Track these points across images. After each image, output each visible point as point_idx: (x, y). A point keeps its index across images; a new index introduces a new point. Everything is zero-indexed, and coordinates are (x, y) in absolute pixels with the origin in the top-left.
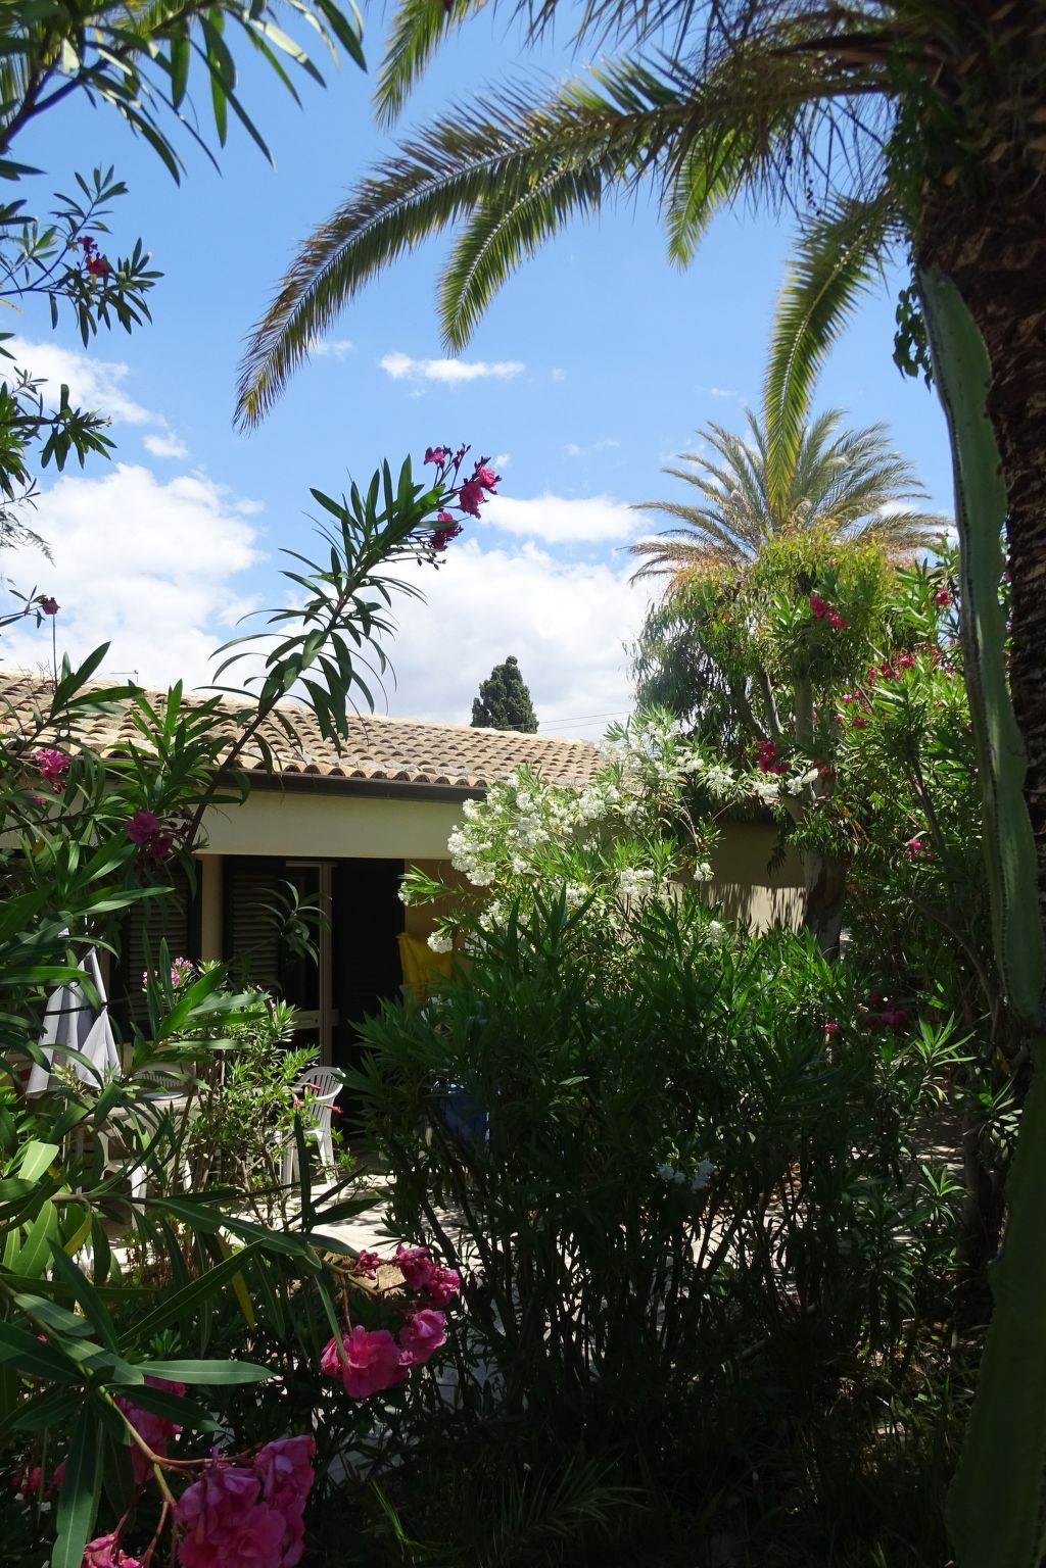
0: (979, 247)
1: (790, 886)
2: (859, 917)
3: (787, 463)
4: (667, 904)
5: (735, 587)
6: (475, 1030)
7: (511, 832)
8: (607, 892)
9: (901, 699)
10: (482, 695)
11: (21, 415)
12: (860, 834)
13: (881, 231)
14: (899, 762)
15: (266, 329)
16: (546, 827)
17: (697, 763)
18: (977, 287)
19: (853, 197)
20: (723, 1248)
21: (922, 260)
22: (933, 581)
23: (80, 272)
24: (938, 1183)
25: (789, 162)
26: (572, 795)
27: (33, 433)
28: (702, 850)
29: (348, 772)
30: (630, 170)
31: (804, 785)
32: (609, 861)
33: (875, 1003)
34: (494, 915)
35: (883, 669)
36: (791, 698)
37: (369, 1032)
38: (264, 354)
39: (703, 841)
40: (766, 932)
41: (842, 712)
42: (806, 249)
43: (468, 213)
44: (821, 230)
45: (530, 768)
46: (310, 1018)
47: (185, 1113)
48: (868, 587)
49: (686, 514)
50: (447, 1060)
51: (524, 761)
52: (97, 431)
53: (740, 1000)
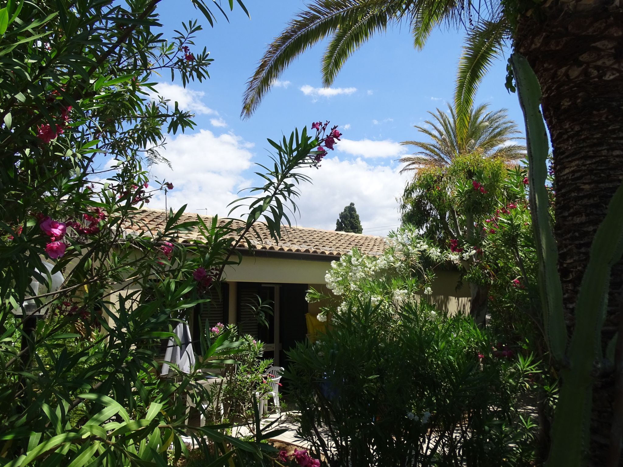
0: (541, 41)
1: (465, 297)
2: (494, 309)
3: (465, 126)
4: (414, 304)
5: (441, 175)
6: (333, 355)
7: (350, 274)
8: (389, 298)
9: (510, 222)
10: (340, 218)
11: (160, 113)
12: (494, 276)
13: (501, 34)
14: (509, 248)
15: (254, 79)
16: (364, 272)
17: (425, 247)
18: (540, 56)
19: (489, 21)
20: (436, 447)
21: (517, 46)
22: (523, 174)
23: (183, 60)
24: (527, 422)
25: (463, 8)
26: (375, 258)
27: (165, 120)
28: (428, 282)
29: (286, 249)
30: (398, 13)
31: (469, 256)
32: (389, 286)
33: (499, 347)
34: (343, 307)
35: (502, 209)
36: (465, 221)
37: (292, 354)
38: (253, 89)
39: (428, 278)
40: (455, 316)
41: (486, 226)
42: (471, 42)
43: (334, 32)
44: (477, 34)
45: (358, 247)
46: (270, 347)
47: (221, 384)
48: (496, 176)
49: (423, 146)
50: (322, 367)
51: (356, 245)
52: (190, 119)
53: (442, 345)
